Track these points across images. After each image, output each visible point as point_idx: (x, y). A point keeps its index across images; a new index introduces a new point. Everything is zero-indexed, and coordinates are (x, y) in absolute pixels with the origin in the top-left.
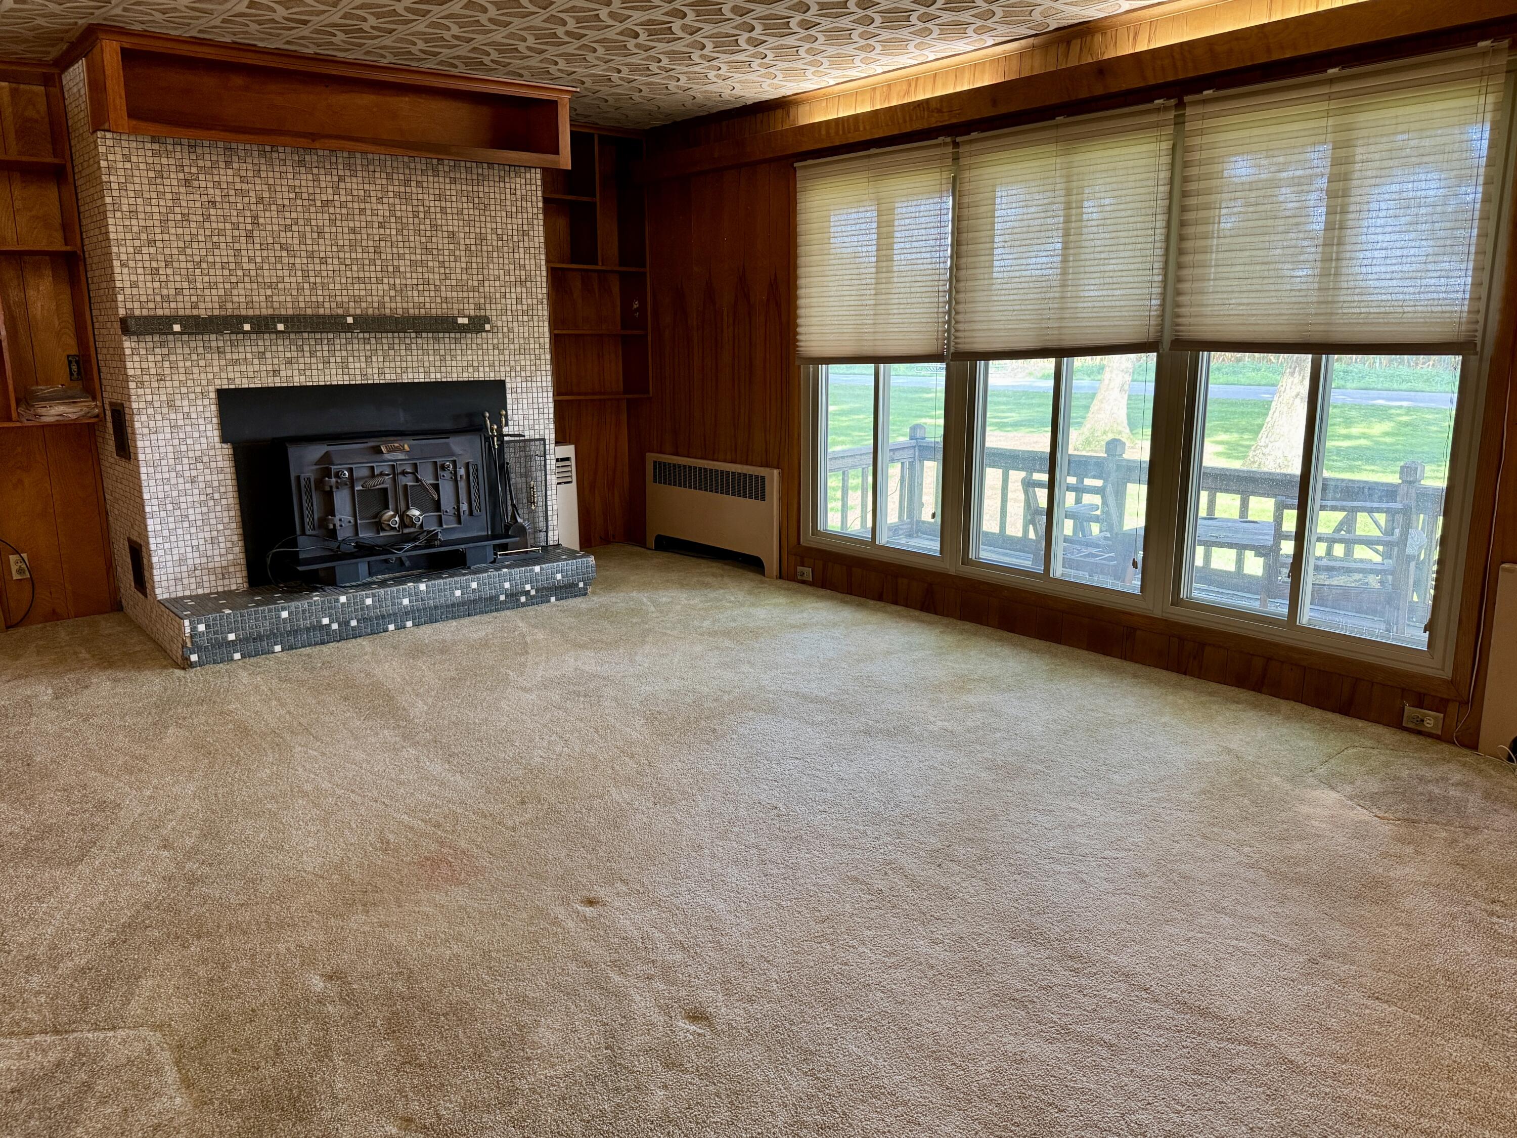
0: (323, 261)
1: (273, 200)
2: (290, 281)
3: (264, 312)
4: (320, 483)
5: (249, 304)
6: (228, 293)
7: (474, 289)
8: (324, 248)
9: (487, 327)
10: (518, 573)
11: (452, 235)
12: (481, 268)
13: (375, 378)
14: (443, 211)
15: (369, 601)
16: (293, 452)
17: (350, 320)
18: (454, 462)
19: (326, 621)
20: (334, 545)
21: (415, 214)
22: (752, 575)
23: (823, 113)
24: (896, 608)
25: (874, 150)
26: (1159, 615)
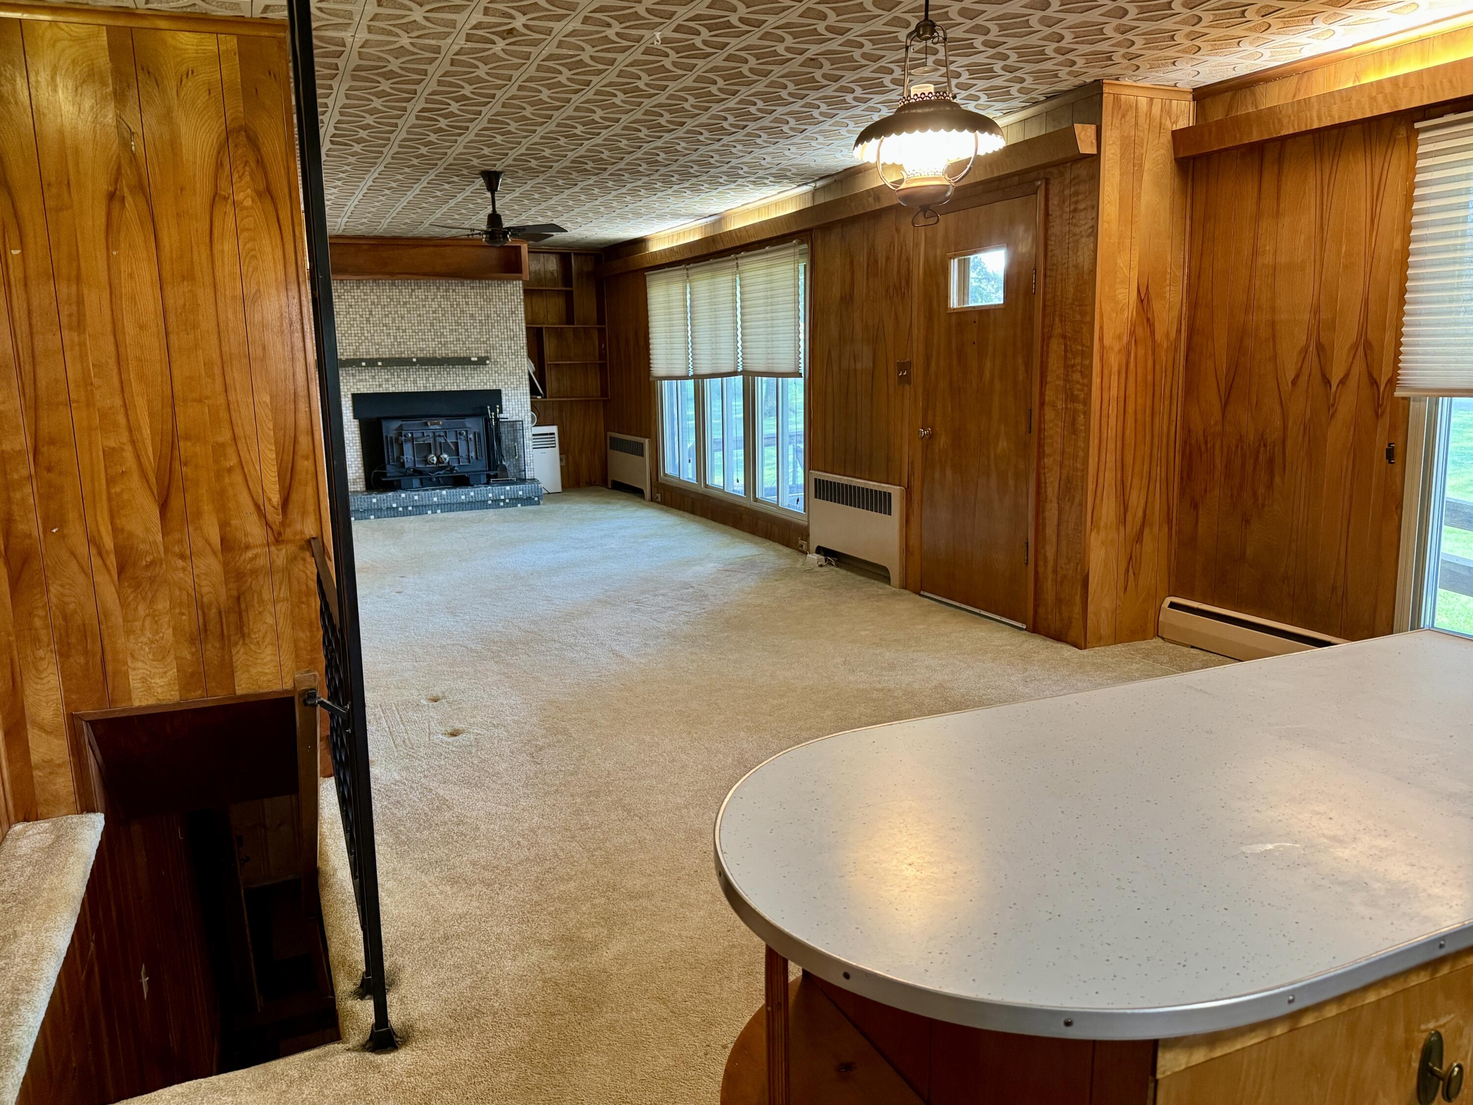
0: (404, 331)
1: (379, 303)
2: (388, 341)
3: (375, 356)
4: (397, 439)
5: (368, 353)
6: (358, 348)
7: (484, 342)
8: (404, 325)
9: (488, 362)
10: (497, 489)
11: (472, 316)
12: (488, 332)
13: (430, 388)
14: (467, 303)
15: (416, 498)
16: (384, 424)
17: (414, 360)
18: (467, 431)
19: (394, 505)
20: (404, 470)
21: (452, 306)
22: (639, 499)
23: (655, 247)
24: (681, 512)
25: (666, 269)
26: (748, 506)
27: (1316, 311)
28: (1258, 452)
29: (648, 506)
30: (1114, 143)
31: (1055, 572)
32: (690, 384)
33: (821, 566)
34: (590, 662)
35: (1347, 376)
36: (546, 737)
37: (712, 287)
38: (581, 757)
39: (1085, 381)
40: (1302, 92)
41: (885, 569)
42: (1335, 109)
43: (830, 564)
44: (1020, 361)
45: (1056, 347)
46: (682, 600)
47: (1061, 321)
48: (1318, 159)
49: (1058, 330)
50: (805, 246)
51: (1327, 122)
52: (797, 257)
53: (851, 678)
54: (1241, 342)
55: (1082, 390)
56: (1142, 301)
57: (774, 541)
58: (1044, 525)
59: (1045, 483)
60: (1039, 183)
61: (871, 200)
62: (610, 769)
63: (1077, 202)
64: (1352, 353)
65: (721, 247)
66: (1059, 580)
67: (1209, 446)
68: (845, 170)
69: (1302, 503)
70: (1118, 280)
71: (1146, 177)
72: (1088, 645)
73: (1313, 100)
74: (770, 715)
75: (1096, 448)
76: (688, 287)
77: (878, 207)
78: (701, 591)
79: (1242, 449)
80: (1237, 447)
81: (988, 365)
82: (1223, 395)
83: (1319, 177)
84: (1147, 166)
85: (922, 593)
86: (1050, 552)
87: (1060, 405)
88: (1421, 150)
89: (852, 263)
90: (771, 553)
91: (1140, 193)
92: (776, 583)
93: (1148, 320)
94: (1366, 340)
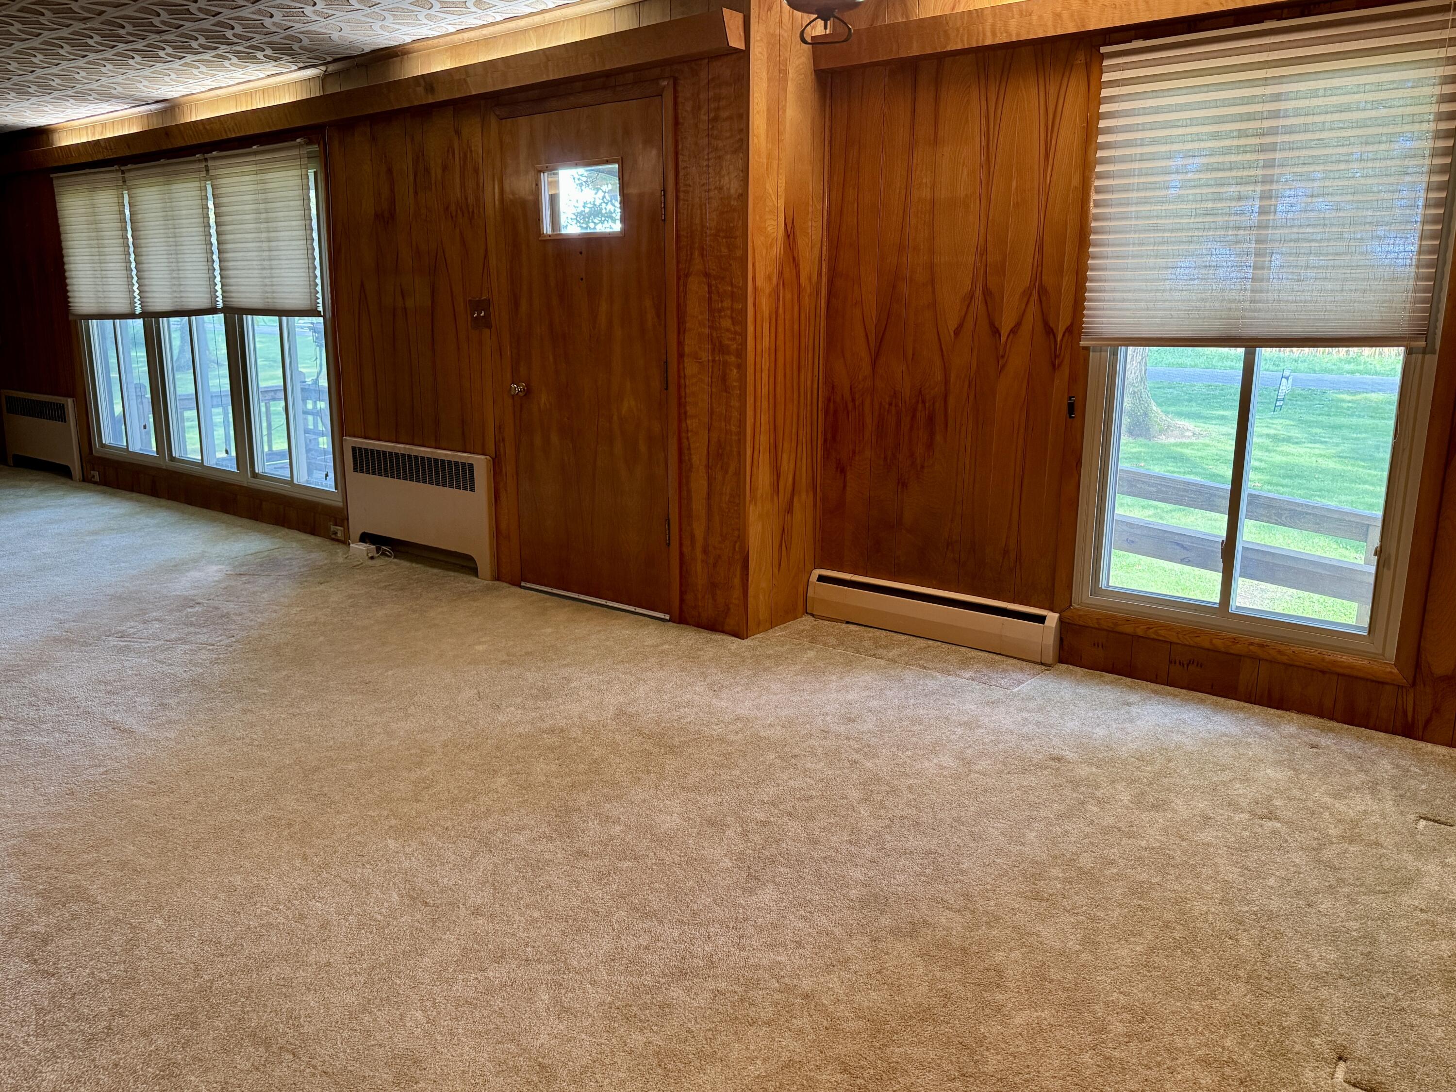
22: (63, 480)
23: (65, 140)
24: (134, 495)
25: (87, 171)
26: (245, 484)
27: (983, 252)
28: (915, 410)
29: (82, 489)
30: (761, 40)
31: (705, 551)
32: (138, 325)
33: (372, 558)
34: (77, 747)
35: (1018, 325)
36: (48, 913)
37: (166, 196)
38: (131, 944)
39: (738, 328)
40: (962, 6)
41: (470, 558)
42: (1013, 24)
43: (384, 554)
44: (648, 303)
45: (696, 287)
46: (192, 624)
47: (702, 255)
48: (983, 82)
49: (698, 264)
50: (315, 148)
51: (1002, 39)
52: (305, 161)
53: (501, 718)
54: (894, 287)
55: (734, 339)
56: (789, 236)
57: (290, 528)
58: (689, 499)
59: (689, 449)
60: (665, 83)
61: (420, 90)
62: (196, 958)
63: (718, 109)
64: (1025, 299)
65: (180, 143)
66: (711, 561)
67: (857, 403)
68: (374, 51)
69: (967, 462)
70: (767, 209)
71: (791, 86)
72: (749, 633)
73: (986, 12)
74: (418, 801)
75: (752, 408)
76: (126, 197)
77: (431, 101)
78: (217, 608)
79: (896, 406)
80: (890, 404)
81: (604, 307)
82: (872, 345)
83: (983, 103)
84: (791, 74)
85: (523, 584)
86: (699, 530)
87: (704, 356)
88: (1105, 77)
89: (390, 171)
90: (294, 545)
91: (785, 106)
92: (322, 587)
93: (794, 259)
94: (1041, 285)
